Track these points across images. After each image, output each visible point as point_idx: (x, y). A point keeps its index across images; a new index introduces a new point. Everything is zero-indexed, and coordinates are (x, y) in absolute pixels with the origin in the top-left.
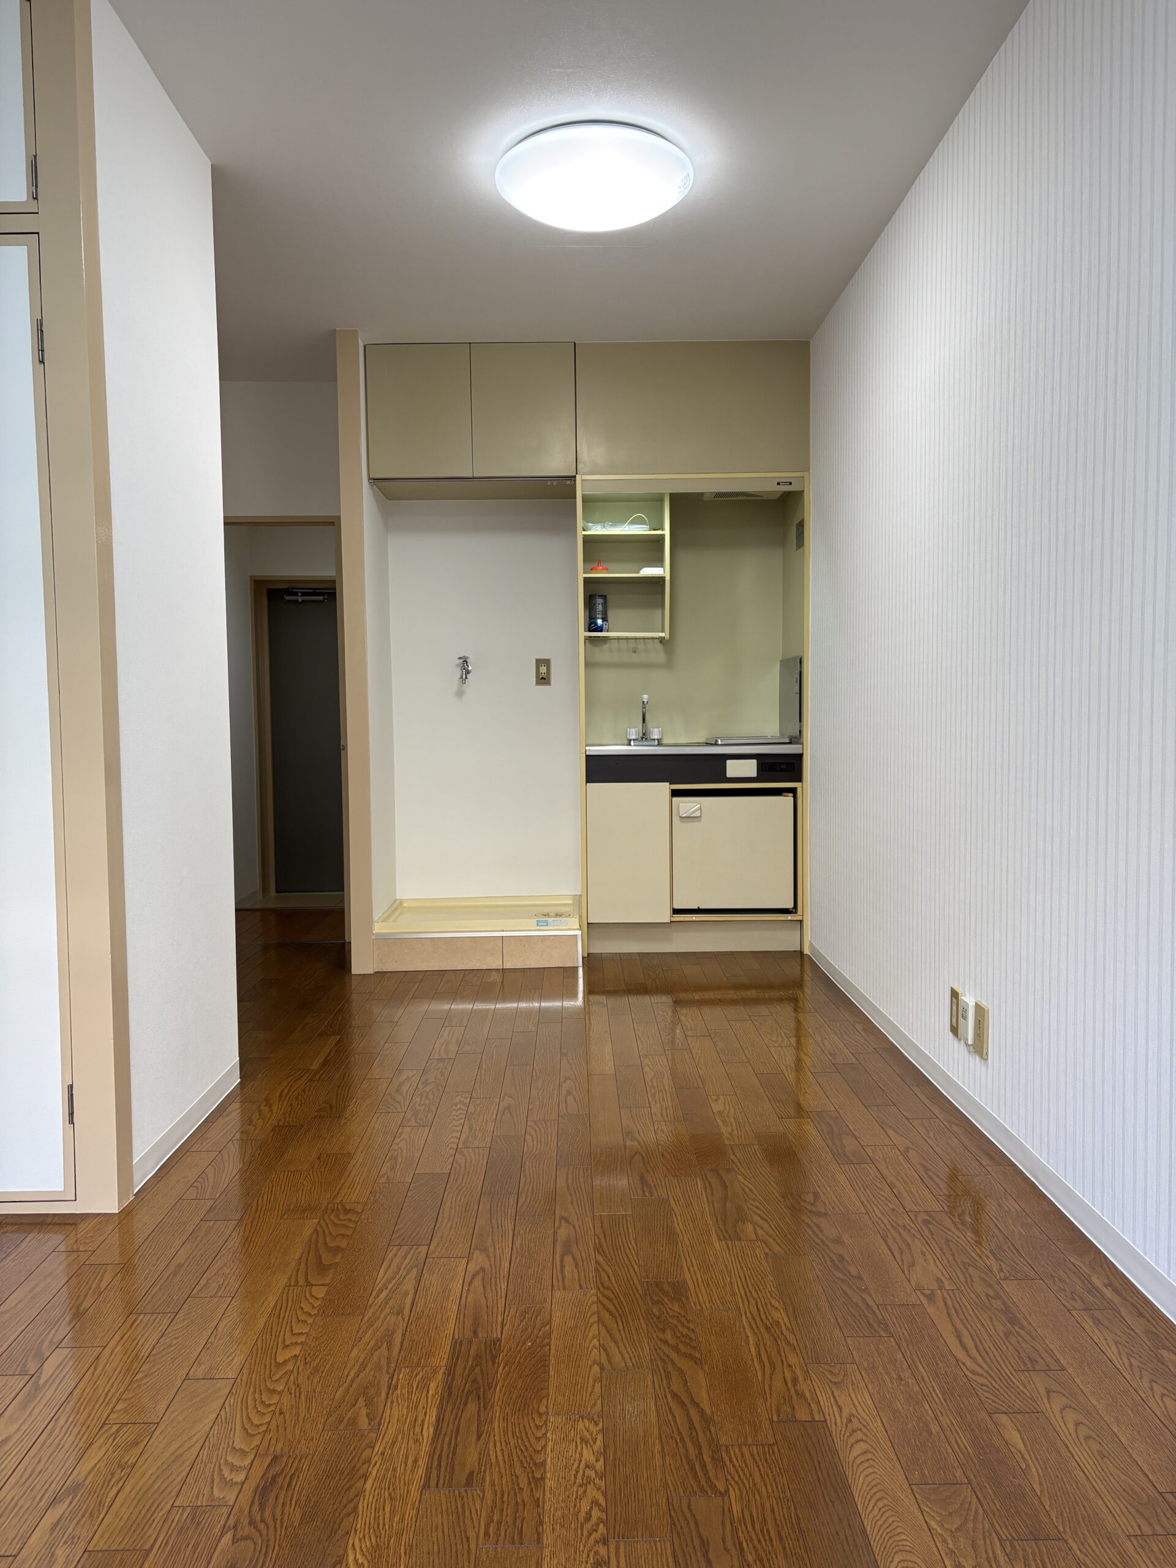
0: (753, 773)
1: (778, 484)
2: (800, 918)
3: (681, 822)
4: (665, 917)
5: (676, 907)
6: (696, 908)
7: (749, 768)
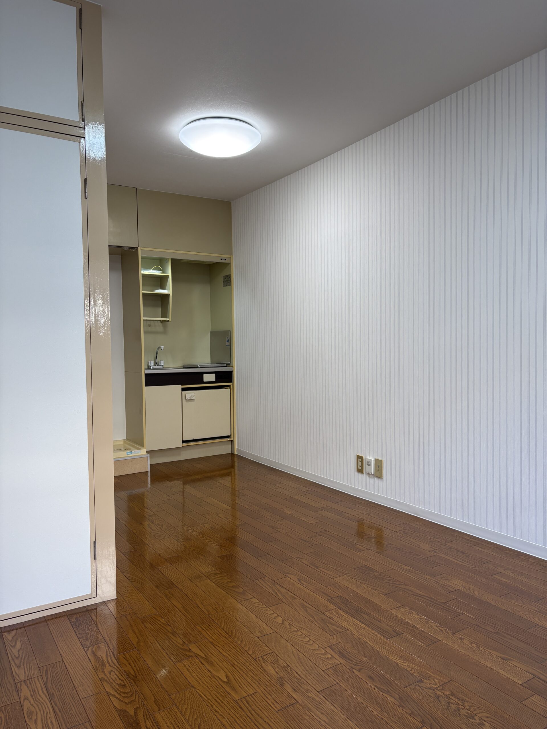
0: (214, 379)
1: (221, 259)
2: (232, 439)
3: (186, 402)
4: (180, 444)
5: (184, 439)
6: (193, 439)
7: (212, 377)
